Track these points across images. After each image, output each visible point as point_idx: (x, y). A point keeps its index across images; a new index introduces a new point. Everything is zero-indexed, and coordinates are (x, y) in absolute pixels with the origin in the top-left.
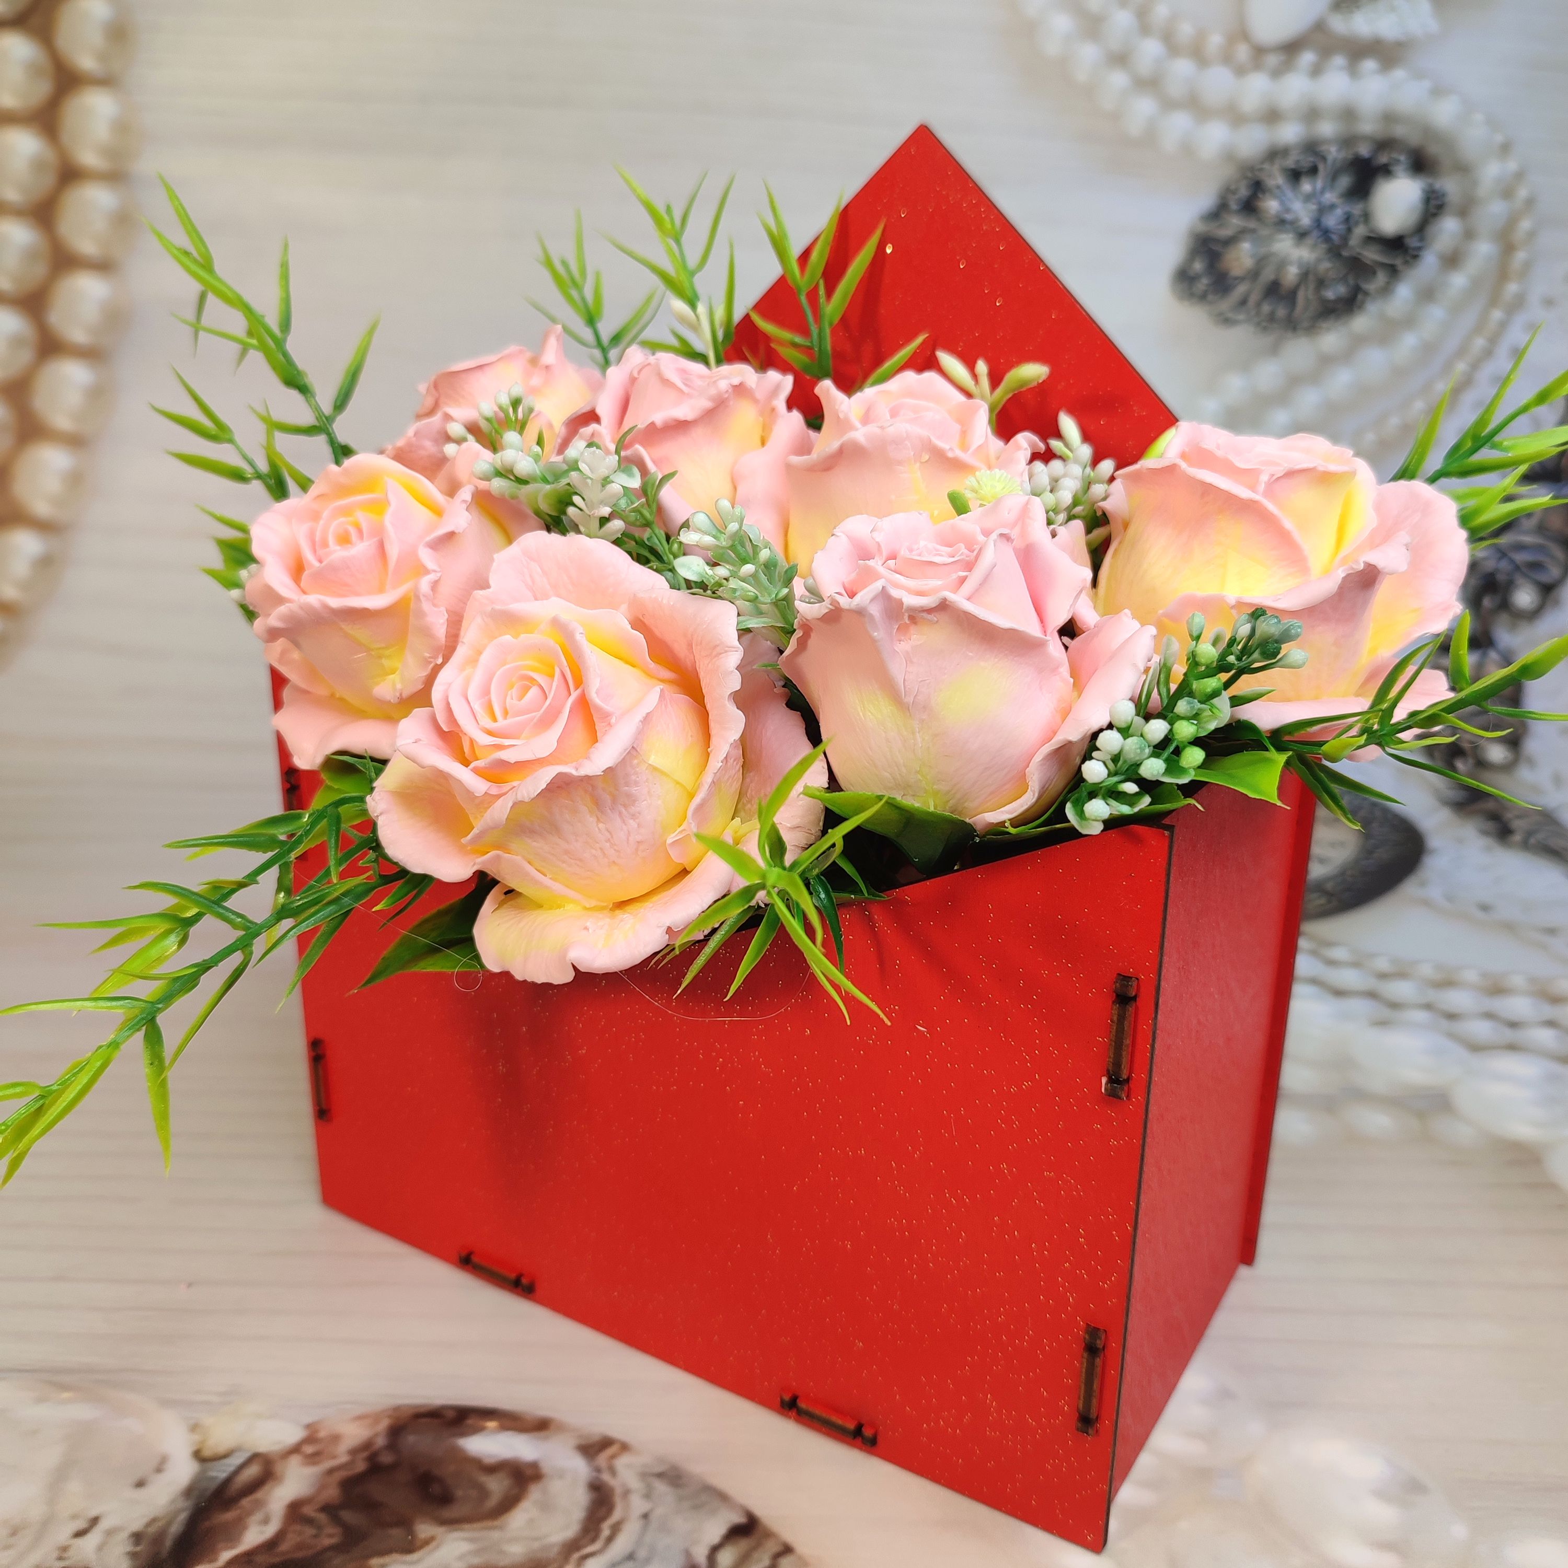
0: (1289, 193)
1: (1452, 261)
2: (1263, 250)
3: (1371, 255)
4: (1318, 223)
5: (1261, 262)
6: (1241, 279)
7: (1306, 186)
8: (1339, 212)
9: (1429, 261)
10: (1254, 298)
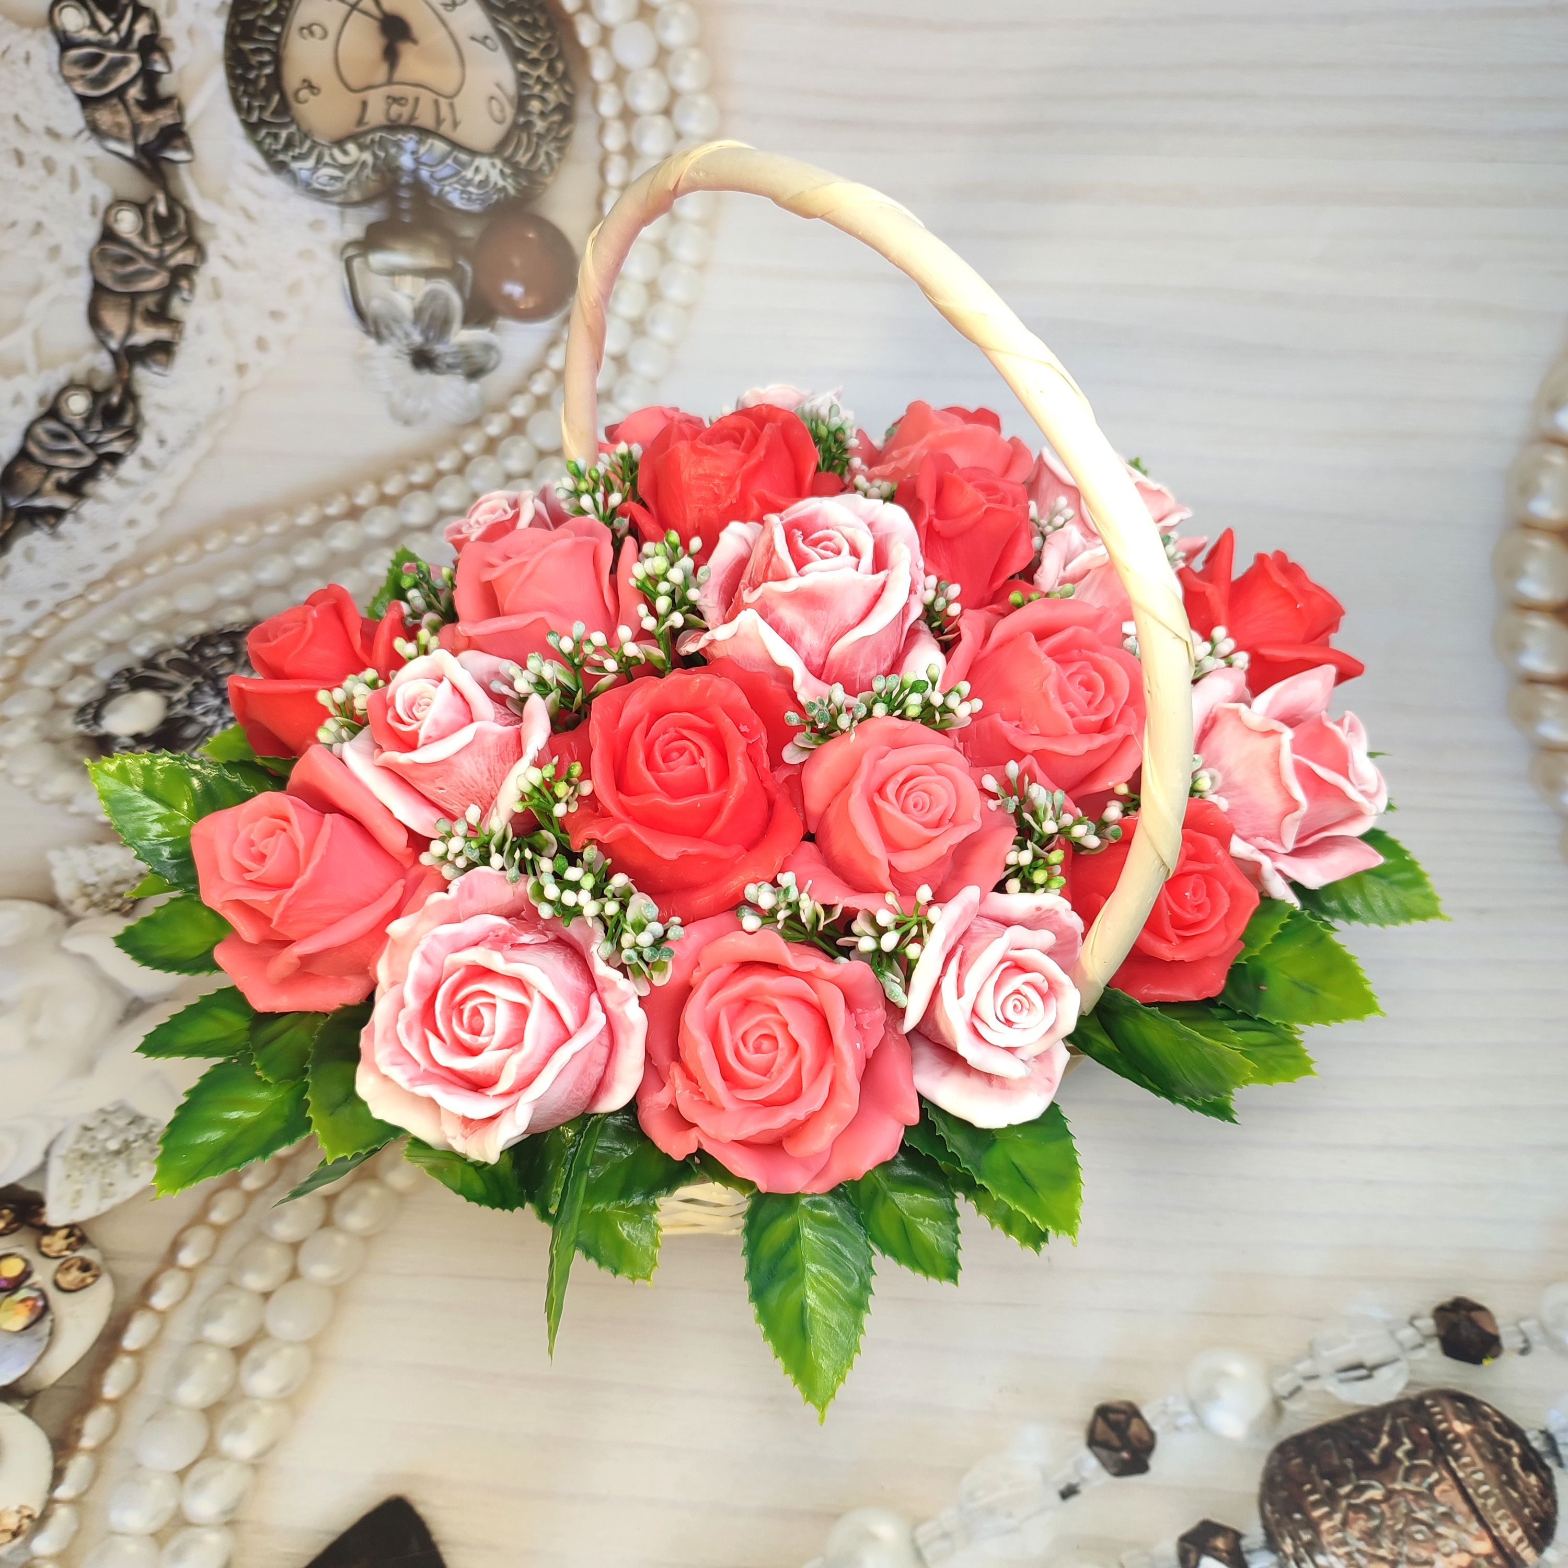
1: (80, 671)
3: (171, 676)
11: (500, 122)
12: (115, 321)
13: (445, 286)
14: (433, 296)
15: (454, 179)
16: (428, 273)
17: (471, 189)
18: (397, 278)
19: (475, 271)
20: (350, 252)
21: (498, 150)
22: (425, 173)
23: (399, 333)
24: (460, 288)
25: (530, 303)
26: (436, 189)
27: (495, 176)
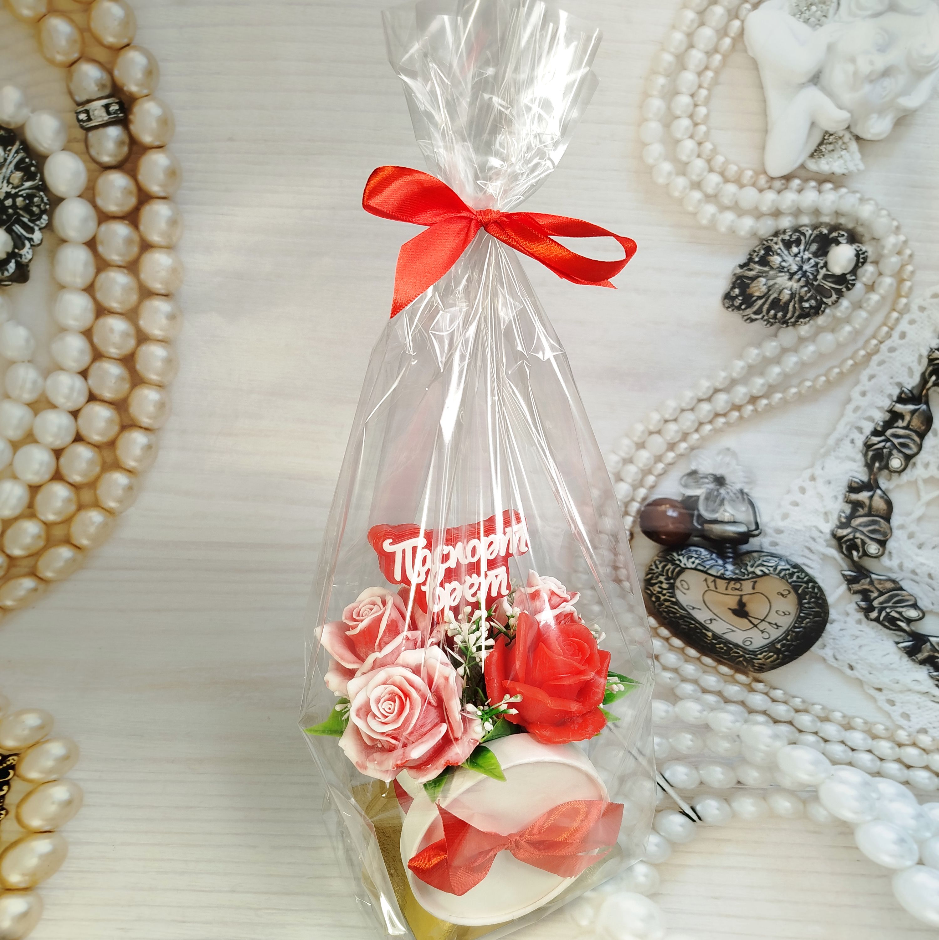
0: (786, 252)
1: (871, 288)
2: (771, 283)
3: (828, 285)
4: (801, 268)
5: (769, 289)
6: (760, 298)
7: (795, 250)
8: (812, 262)
9: (859, 286)
10: (766, 307)
11: (682, 581)
12: (879, 504)
13: (707, 515)
14: (714, 511)
15: (705, 559)
16: (716, 522)
17: (696, 556)
18: (732, 520)
19: (692, 523)
20: (756, 532)
21: (683, 570)
22: (720, 562)
23: (731, 494)
24: (700, 516)
25: (663, 507)
26: (714, 556)
27: (684, 560)
